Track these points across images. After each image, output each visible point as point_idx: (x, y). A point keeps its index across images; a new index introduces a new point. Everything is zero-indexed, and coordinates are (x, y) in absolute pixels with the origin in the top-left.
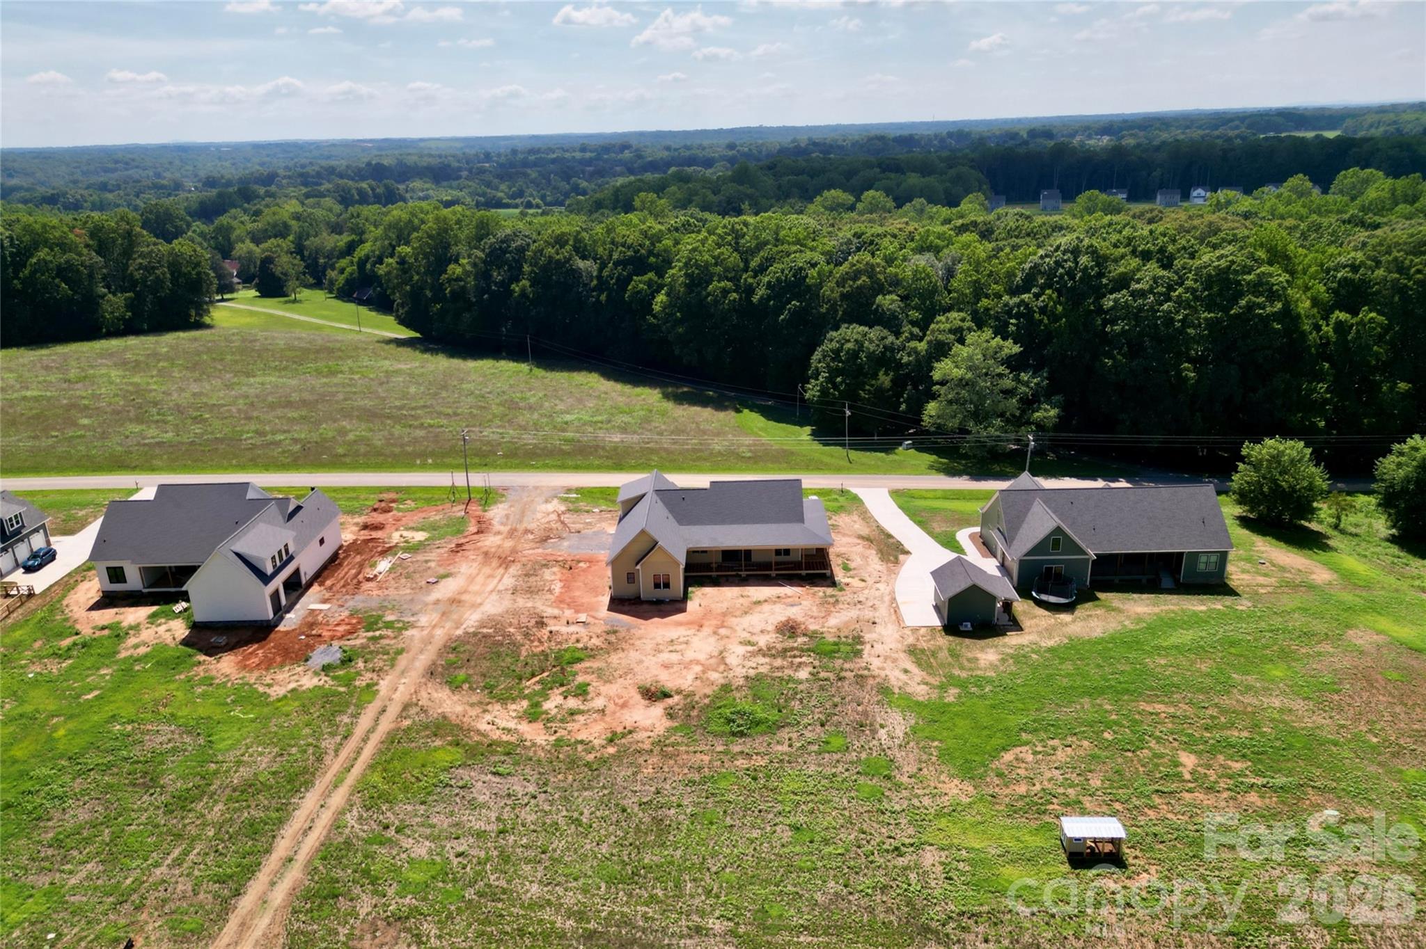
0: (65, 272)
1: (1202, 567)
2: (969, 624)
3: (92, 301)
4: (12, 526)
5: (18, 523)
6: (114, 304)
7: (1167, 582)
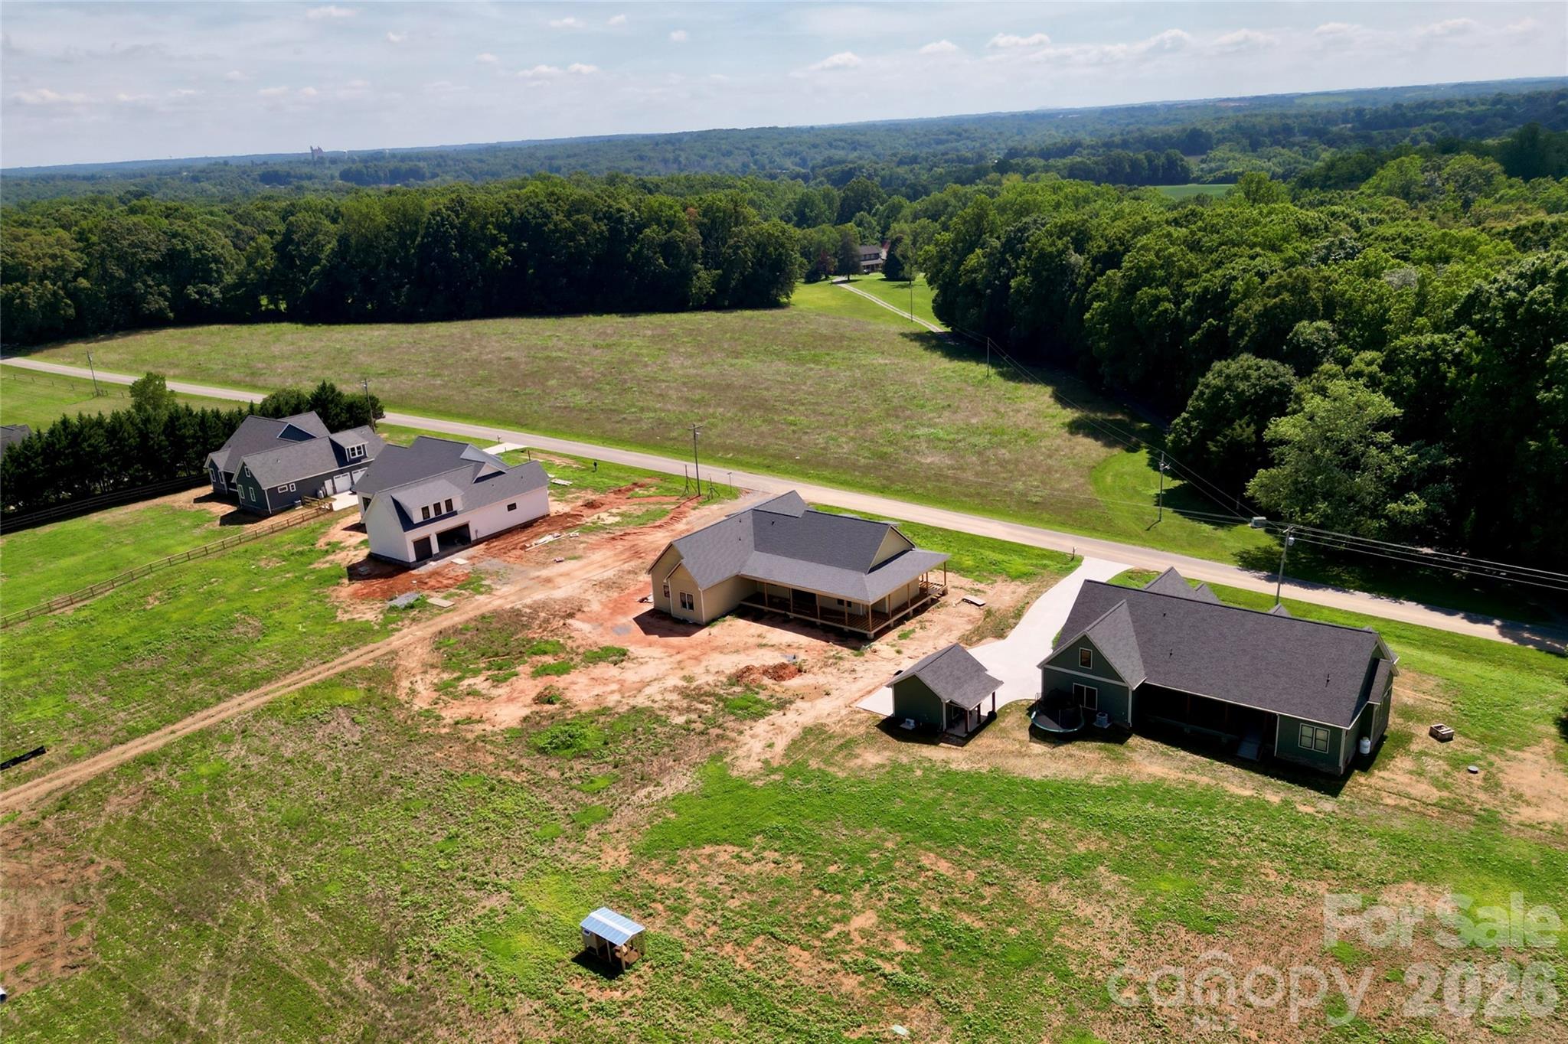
0: (668, 249)
1: (1306, 742)
2: (912, 721)
3: (686, 275)
4: (354, 454)
5: (360, 453)
6: (704, 278)
7: (1248, 750)
